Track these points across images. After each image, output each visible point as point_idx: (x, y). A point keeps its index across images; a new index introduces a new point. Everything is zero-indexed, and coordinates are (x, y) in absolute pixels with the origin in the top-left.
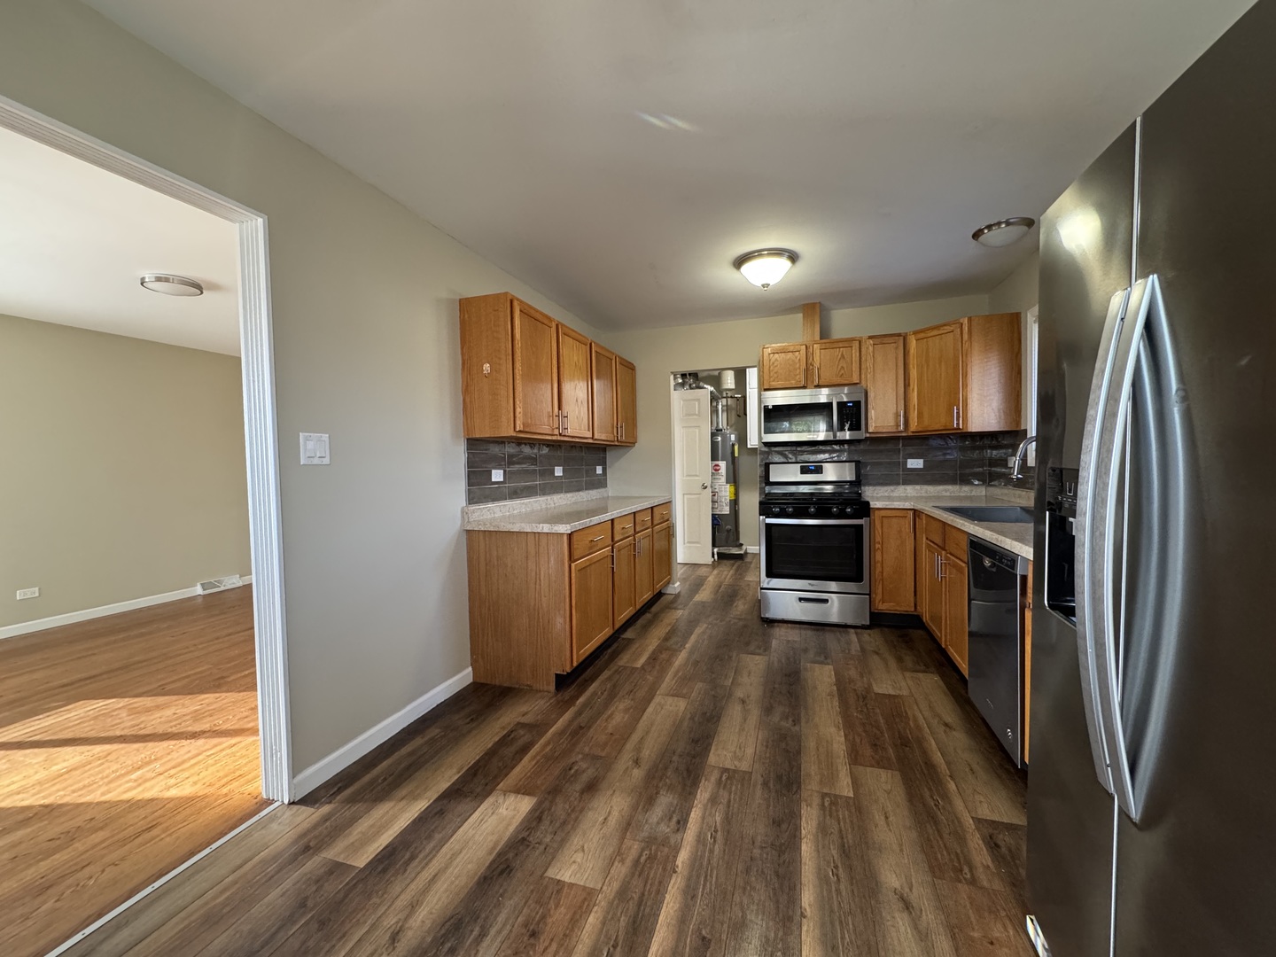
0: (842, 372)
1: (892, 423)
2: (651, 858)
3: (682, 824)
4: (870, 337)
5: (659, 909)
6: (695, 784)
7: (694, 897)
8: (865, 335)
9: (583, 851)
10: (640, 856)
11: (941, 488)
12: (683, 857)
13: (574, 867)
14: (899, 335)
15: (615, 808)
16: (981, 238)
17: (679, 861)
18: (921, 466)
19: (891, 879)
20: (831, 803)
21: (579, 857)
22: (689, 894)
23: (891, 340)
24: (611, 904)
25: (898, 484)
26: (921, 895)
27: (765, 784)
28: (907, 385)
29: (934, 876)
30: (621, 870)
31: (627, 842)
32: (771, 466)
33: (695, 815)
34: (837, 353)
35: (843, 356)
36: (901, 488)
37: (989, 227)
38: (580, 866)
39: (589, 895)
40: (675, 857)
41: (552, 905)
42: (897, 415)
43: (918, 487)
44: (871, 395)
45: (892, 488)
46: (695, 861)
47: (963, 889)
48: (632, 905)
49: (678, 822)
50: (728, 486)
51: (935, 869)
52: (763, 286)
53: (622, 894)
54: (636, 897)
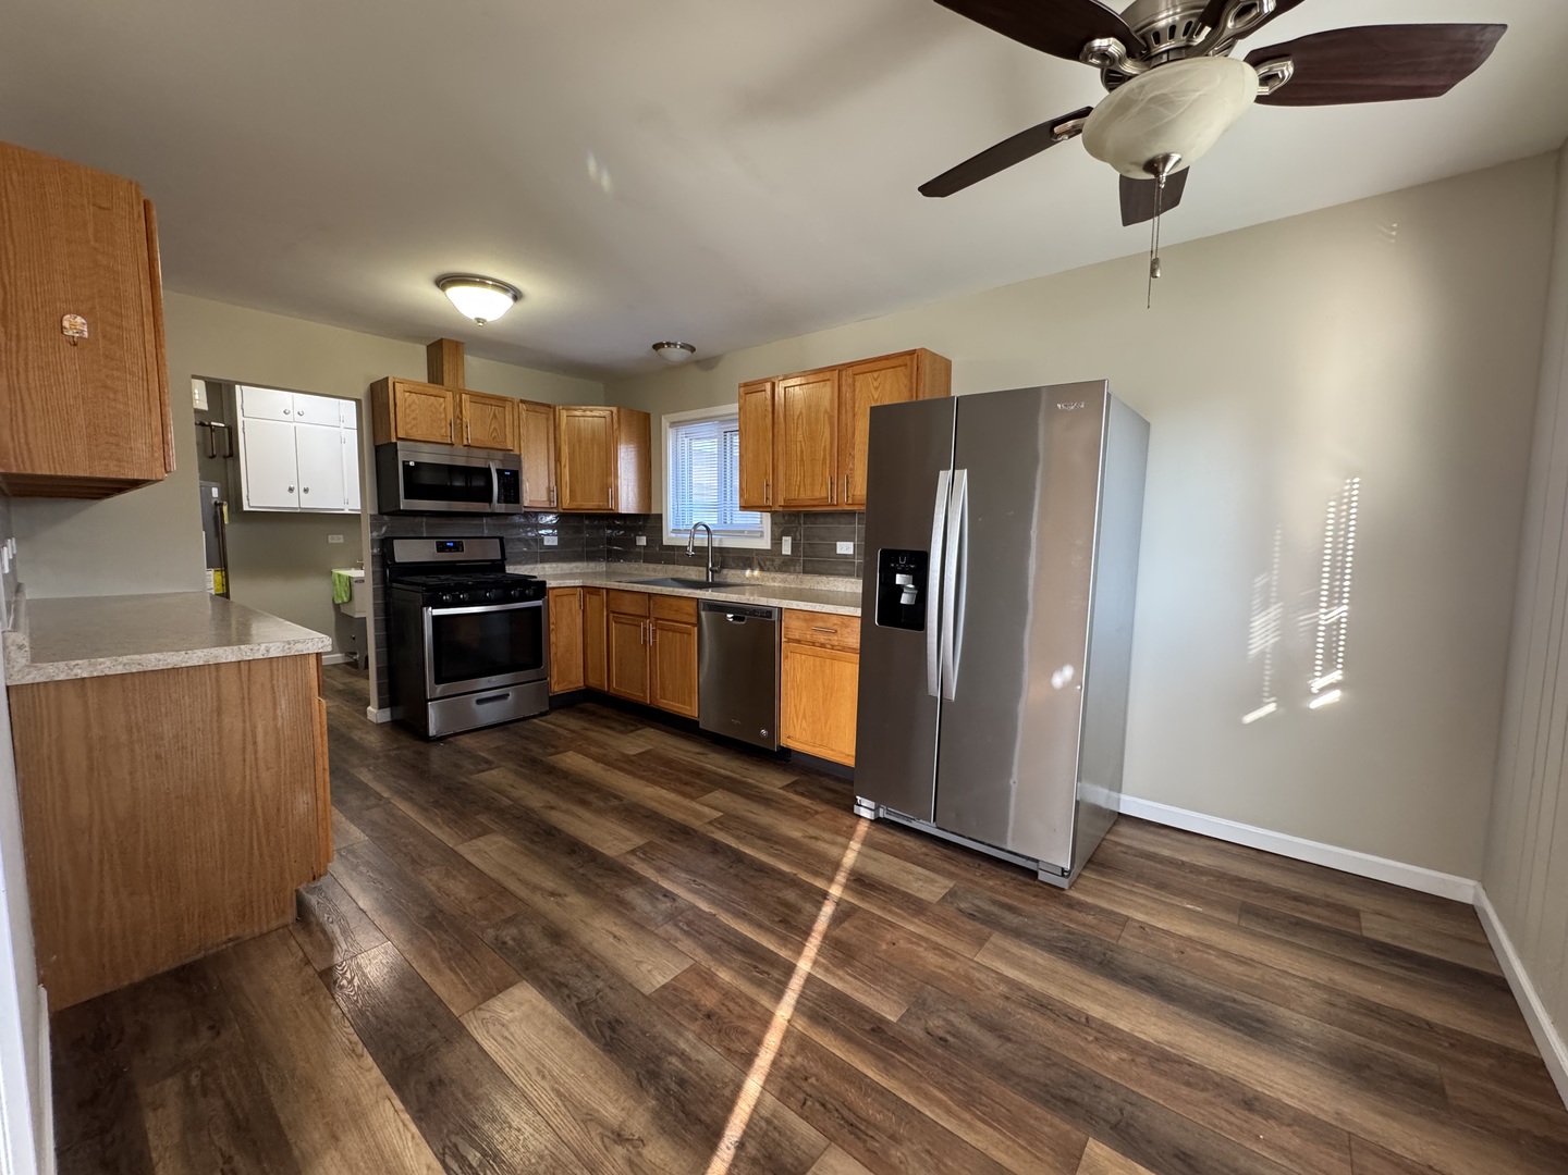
0: (495, 434)
1: (545, 499)
2: (689, 924)
3: (667, 894)
4: (522, 401)
5: (741, 934)
6: (631, 872)
7: (744, 914)
8: (517, 397)
9: (642, 962)
10: (682, 929)
11: (573, 565)
12: (704, 906)
13: (655, 973)
14: (549, 406)
15: (607, 927)
16: (662, 350)
17: (707, 910)
18: (556, 543)
19: (797, 835)
20: (719, 824)
21: (645, 967)
22: (742, 916)
23: (543, 409)
24: (715, 959)
25: (536, 562)
26: (812, 831)
27: (672, 840)
28: (558, 460)
29: (805, 820)
30: (686, 944)
31: (660, 931)
32: (395, 541)
33: (666, 885)
34: (490, 410)
35: (495, 415)
36: (540, 566)
37: (669, 344)
38: (656, 968)
39: (695, 970)
40: (700, 910)
41: (686, 998)
42: (549, 490)
43: (554, 565)
44: (526, 466)
45: (532, 566)
46: (712, 901)
47: (818, 816)
48: (725, 947)
49: (665, 896)
50: (212, 572)
51: (802, 818)
52: (478, 320)
53: (711, 950)
54: (719, 943)
